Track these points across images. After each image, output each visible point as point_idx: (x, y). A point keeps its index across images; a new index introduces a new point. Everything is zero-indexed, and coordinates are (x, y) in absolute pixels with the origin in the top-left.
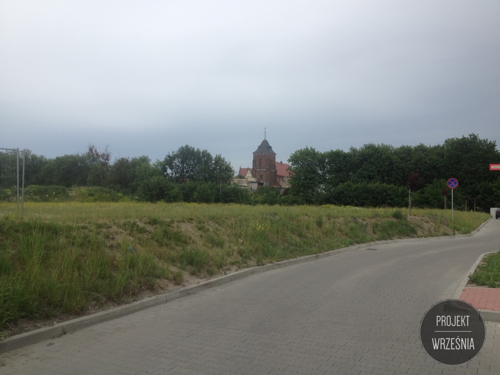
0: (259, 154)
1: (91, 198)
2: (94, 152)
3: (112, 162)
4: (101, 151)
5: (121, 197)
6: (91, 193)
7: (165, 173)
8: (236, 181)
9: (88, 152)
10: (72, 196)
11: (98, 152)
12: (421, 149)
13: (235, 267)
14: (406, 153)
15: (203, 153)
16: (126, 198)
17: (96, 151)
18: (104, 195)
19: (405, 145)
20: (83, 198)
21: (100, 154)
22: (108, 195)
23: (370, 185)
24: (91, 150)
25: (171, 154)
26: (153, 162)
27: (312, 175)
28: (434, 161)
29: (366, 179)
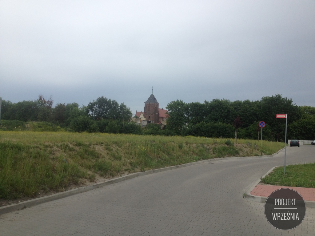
0: (149, 103)
1: (40, 129)
2: (42, 99)
3: (54, 106)
4: (47, 99)
5: (59, 129)
6: (40, 125)
7: (88, 114)
8: (133, 120)
9: (39, 99)
10: (28, 127)
11: (45, 99)
12: (247, 103)
13: (127, 172)
14: (238, 105)
15: (113, 101)
16: (62, 129)
17: (44, 99)
18: (49, 127)
19: (238, 100)
20: (35, 128)
21: (46, 101)
22: (51, 127)
23: (215, 124)
24: (40, 98)
25: (92, 102)
26: (80, 107)
27: (181, 117)
28: (255, 110)
29: (213, 120)
